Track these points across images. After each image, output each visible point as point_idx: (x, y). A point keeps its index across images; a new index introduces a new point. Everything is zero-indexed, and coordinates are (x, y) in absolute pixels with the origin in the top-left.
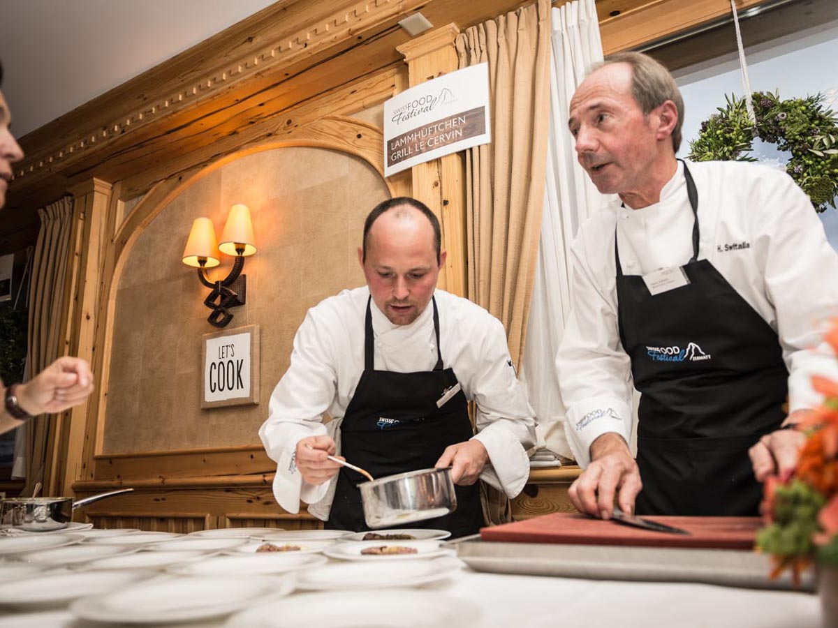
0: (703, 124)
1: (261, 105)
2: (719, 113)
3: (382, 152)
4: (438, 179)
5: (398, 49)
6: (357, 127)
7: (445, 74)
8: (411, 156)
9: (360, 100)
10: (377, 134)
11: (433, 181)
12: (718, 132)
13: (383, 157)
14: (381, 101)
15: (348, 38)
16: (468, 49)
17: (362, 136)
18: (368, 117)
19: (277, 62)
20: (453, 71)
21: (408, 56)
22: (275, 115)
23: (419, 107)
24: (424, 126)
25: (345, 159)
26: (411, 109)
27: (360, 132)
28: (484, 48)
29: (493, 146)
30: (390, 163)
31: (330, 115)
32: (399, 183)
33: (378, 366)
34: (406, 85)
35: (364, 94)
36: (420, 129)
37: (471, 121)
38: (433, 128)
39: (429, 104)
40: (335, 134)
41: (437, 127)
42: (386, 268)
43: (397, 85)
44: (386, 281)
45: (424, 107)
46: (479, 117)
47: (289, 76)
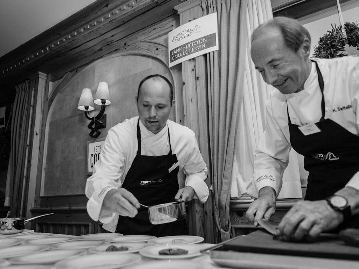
0: (320, 38)
1: (112, 36)
2: (328, 33)
3: (168, 56)
4: (194, 68)
5: (175, 8)
6: (156, 45)
7: (197, 18)
8: (181, 57)
9: (158, 32)
10: (165, 48)
11: (192, 69)
12: (328, 42)
13: (168, 59)
14: (167, 33)
15: (152, 3)
16: (207, 7)
17: (159, 49)
18: (161, 40)
19: (119, 15)
20: (200, 17)
21: (180, 11)
22: (119, 41)
23: (185, 34)
24: (187, 43)
25: (150, 60)
26: (181, 35)
27: (158, 47)
28: (215, 6)
29: (219, 51)
30: (172, 61)
31: (144, 40)
32: (176, 70)
33: (143, 154)
34: (178, 24)
35: (159, 30)
36: (185, 45)
37: (209, 40)
38: (191, 44)
39: (190, 33)
40: (146, 49)
41: (193, 43)
43: (174, 25)
44: (146, 108)
45: (187, 34)
46: (213, 38)
47: (124, 22)
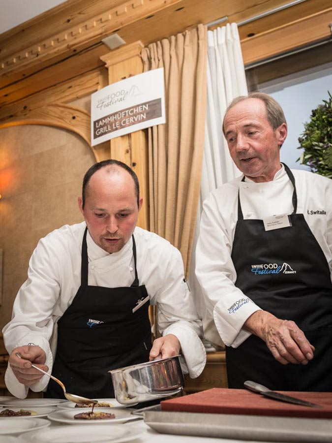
0: (313, 111)
1: (6, 96)
2: (324, 104)
3: (90, 129)
4: (128, 148)
5: (102, 58)
6: (72, 111)
7: (134, 75)
8: (110, 132)
9: (75, 93)
10: (86, 116)
11: (125, 149)
12: (324, 117)
13: (90, 133)
14: (89, 94)
15: (67, 50)
16: (149, 59)
17: (76, 117)
18: (80, 104)
19: (17, 67)
20: (140, 73)
21: (109, 63)
22: (15, 103)
23: (116, 98)
24: (119, 112)
25: (64, 134)
26: (110, 99)
27: (75, 115)
28: (161, 58)
29: (167, 126)
30: (96, 137)
31: (53, 103)
32: (101, 150)
33: (91, 282)
34: (106, 83)
35: (77, 89)
36: (116, 113)
37: (153, 109)
38: (125, 113)
39: (123, 96)
40: (57, 116)
41: (128, 112)
42: (101, 210)
43: (101, 82)
44: (101, 219)
45: (119, 98)
46: (157, 105)
47: (25, 76)
